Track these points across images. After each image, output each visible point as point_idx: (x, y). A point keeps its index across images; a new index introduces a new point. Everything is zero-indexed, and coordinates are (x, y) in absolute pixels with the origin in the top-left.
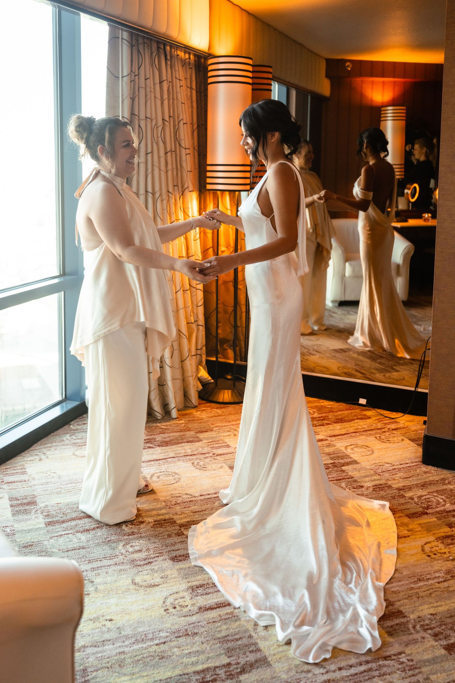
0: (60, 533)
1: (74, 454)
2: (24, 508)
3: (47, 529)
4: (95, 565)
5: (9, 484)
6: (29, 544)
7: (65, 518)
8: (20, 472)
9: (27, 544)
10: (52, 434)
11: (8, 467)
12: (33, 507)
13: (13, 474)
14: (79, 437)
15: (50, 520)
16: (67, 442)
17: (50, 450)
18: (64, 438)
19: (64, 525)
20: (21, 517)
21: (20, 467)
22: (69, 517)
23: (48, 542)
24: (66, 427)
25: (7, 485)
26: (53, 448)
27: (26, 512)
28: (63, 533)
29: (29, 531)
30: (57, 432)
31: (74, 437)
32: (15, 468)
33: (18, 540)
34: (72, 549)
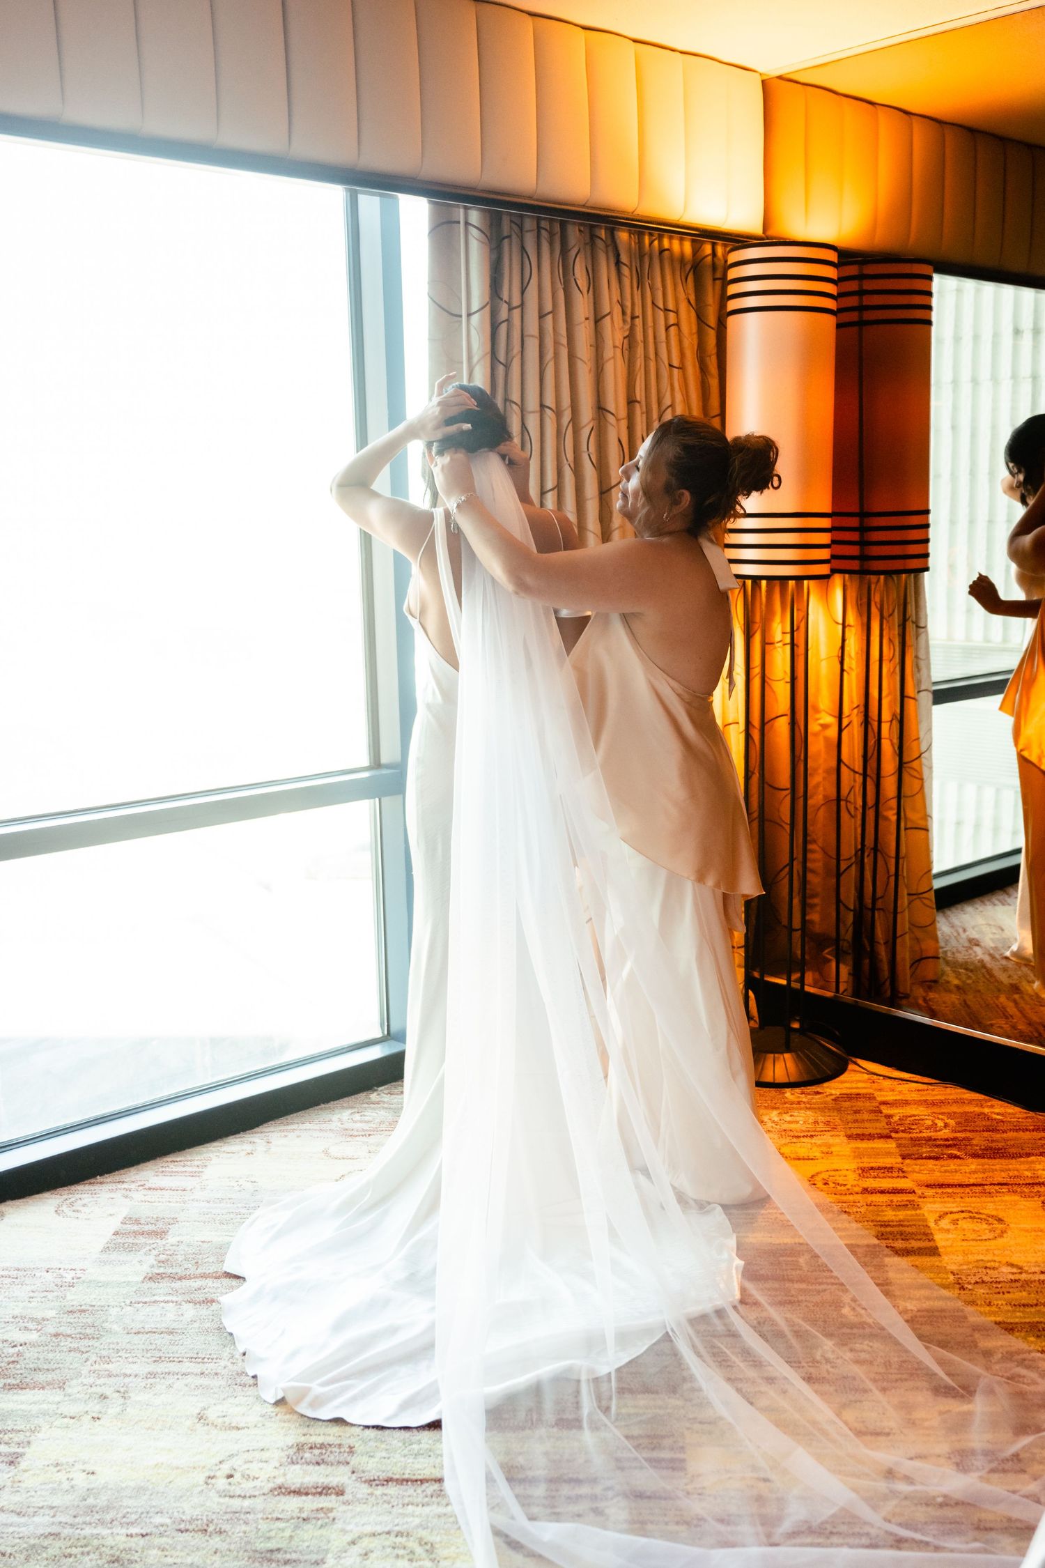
0: (156, 1298)
1: (326, 1152)
2: (136, 1241)
3: (139, 1285)
4: (161, 1368)
5: (149, 1192)
6: (83, 1307)
7: (193, 1271)
8: (192, 1172)
9: (79, 1308)
10: (323, 1106)
11: (178, 1159)
12: (151, 1242)
13: (172, 1174)
14: (366, 1119)
15: (161, 1270)
16: (335, 1124)
17: (286, 1136)
18: (335, 1118)
19: (177, 1285)
20: (114, 1256)
21: (199, 1163)
22: (200, 1271)
23: (120, 1309)
24: (362, 1095)
25: (146, 1192)
26: (297, 1133)
27: (131, 1248)
28: (162, 1299)
29: (105, 1285)
30: (335, 1102)
31: (357, 1117)
32: (189, 1163)
33: (69, 1297)
34: (150, 1330)
